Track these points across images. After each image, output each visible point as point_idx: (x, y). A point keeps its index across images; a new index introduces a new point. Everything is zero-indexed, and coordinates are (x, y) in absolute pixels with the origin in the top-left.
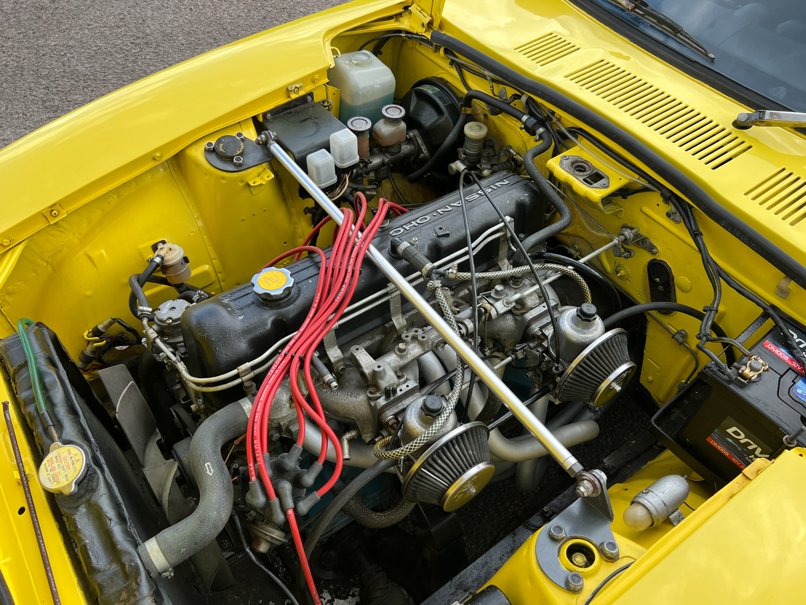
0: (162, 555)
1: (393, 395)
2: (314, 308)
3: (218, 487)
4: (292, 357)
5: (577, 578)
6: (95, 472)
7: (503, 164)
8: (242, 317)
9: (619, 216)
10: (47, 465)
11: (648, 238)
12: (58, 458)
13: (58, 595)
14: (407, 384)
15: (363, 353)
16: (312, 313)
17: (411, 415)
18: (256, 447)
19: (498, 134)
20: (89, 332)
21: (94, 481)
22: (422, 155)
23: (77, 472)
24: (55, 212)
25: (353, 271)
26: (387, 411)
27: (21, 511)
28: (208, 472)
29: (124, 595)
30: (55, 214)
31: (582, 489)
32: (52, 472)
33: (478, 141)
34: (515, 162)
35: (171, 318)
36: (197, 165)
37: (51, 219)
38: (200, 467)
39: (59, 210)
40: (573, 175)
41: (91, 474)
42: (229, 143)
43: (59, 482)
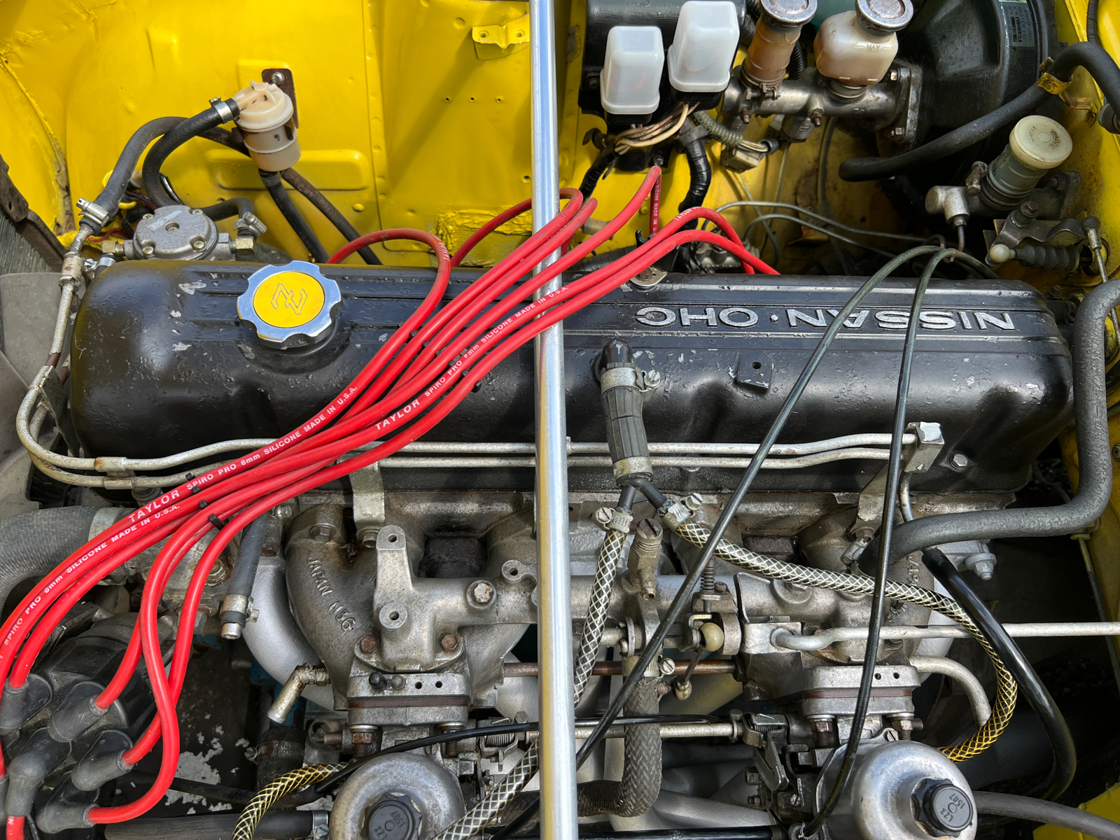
1: (395, 687)
2: (326, 413)
4: (198, 508)
7: (1053, 252)
14: (440, 678)
15: (397, 555)
16: (313, 425)
19: (1091, 174)
22: (899, 131)
26: (365, 712)
33: (1031, 171)
34: (1084, 259)
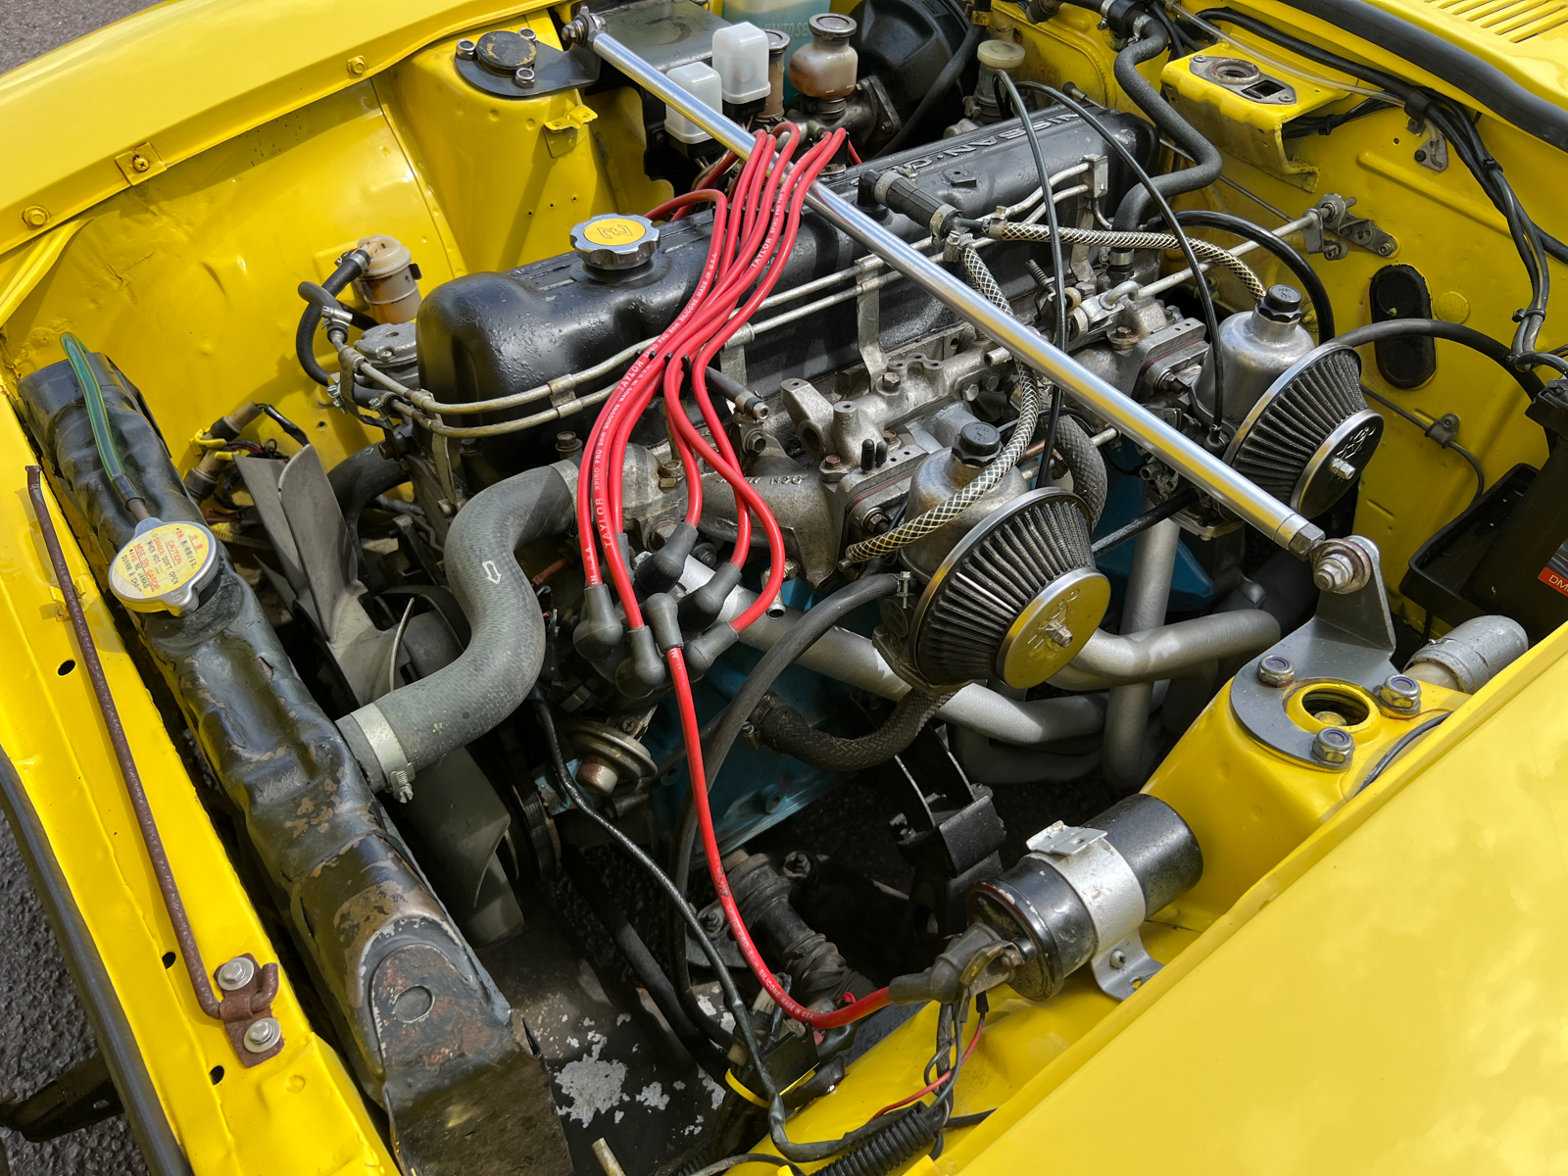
0: (392, 732)
1: (878, 466)
2: (706, 280)
3: (512, 605)
4: (667, 360)
5: (1337, 736)
6: (237, 584)
8: (553, 298)
9: (1307, 188)
10: (129, 558)
11: (1373, 222)
12: (154, 544)
13: (149, 813)
14: (905, 450)
15: (808, 390)
16: (702, 291)
17: (929, 474)
18: (600, 511)
20: (205, 434)
21: (234, 599)
22: (887, 124)
23: (197, 568)
24: (141, 160)
25: (786, 215)
26: (866, 499)
27: (67, 667)
28: (490, 578)
29: (307, 805)
30: (142, 165)
31: (1328, 568)
32: (140, 571)
35: (390, 349)
36: (439, 84)
37: (133, 178)
38: (471, 571)
39: (151, 159)
40: (1221, 83)
41: (226, 587)
42: (505, 42)
43: (157, 586)
